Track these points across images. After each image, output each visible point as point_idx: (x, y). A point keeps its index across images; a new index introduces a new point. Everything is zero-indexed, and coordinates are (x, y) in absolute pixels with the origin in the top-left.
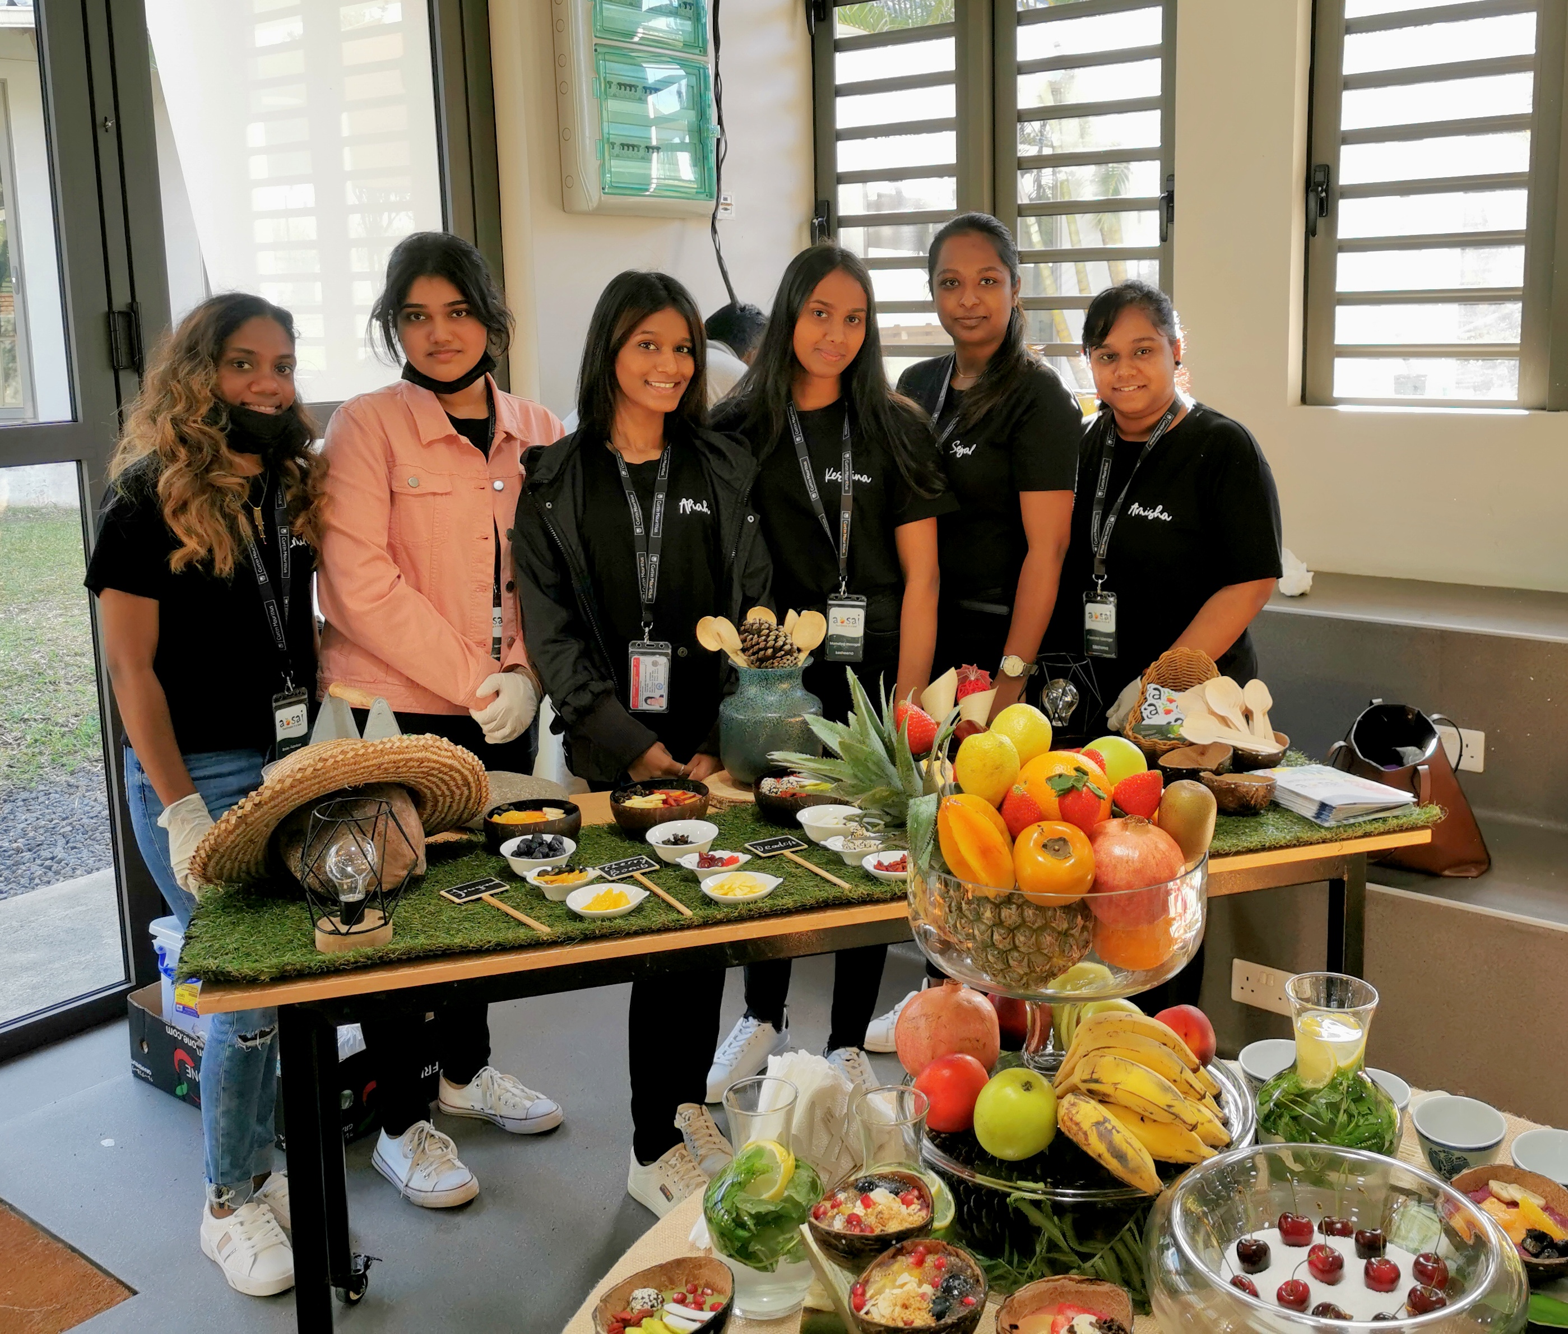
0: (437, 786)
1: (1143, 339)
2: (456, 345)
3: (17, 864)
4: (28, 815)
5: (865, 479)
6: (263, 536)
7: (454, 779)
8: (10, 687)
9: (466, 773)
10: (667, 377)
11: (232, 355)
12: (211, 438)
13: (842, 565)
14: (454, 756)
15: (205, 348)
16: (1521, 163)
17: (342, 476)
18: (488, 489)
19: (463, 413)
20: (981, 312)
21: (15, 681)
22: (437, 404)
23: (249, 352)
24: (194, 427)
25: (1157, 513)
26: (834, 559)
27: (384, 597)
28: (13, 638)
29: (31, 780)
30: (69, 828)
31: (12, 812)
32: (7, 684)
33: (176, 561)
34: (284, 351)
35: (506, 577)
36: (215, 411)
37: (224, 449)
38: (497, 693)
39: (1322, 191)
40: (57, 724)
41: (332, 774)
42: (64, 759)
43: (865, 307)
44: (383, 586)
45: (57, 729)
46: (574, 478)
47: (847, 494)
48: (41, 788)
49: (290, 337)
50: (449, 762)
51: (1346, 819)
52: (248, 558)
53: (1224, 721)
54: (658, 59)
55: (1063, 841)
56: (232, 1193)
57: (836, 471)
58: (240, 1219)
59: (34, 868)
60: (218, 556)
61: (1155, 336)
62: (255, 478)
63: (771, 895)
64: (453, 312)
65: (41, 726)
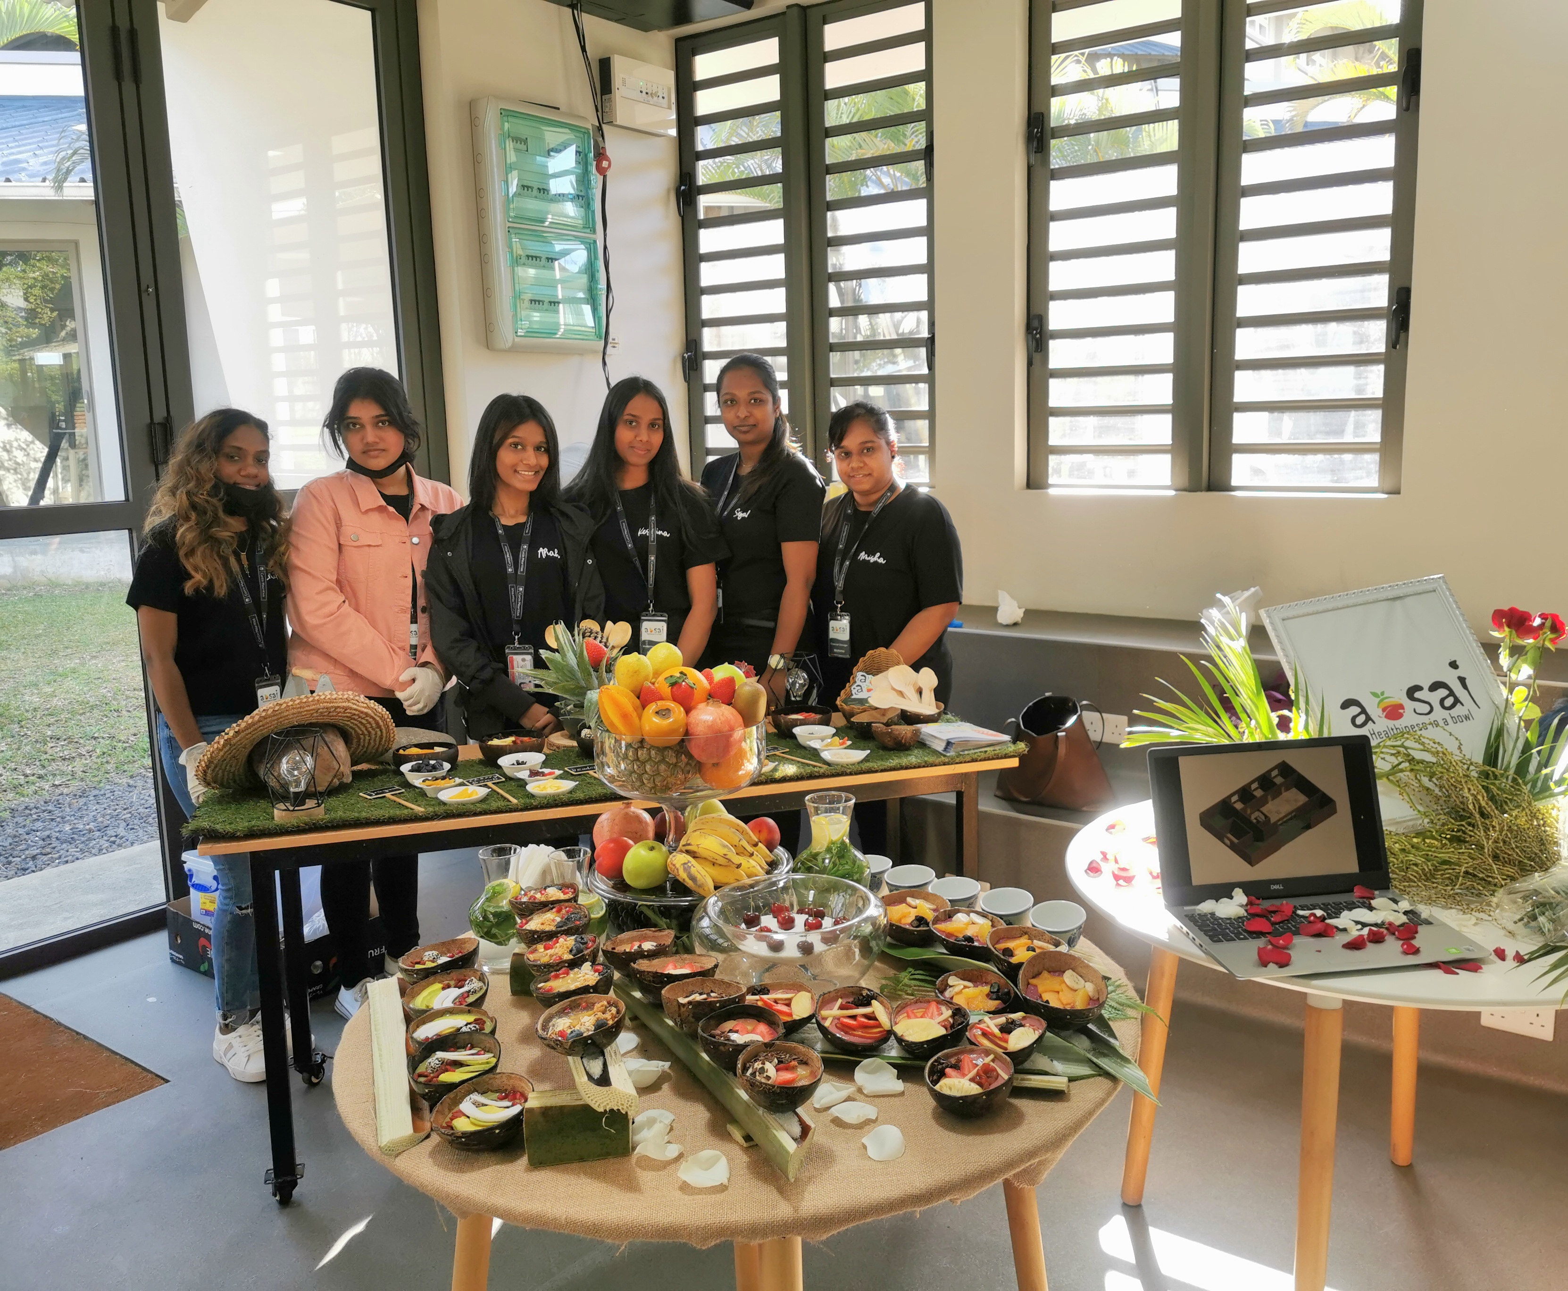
0: (359, 727)
1: (866, 442)
2: (381, 446)
3: (89, 840)
4: (97, 806)
5: (665, 534)
6: (248, 572)
7: (370, 723)
8: (84, 713)
9: (378, 719)
10: (530, 468)
11: (227, 450)
12: (213, 506)
13: (650, 593)
14: (368, 707)
15: (208, 445)
16: (1168, 315)
17: (302, 532)
18: (408, 544)
19: (390, 491)
20: (751, 421)
21: (88, 709)
22: (374, 487)
23: (239, 449)
24: (201, 498)
25: (877, 558)
26: (645, 587)
27: (332, 614)
28: (86, 677)
29: (100, 782)
30: (129, 815)
31: (85, 804)
32: (81, 711)
33: (188, 588)
34: (263, 449)
35: (421, 602)
36: (216, 487)
37: (221, 514)
38: (414, 680)
39: (1036, 334)
40: (120, 741)
41: (285, 714)
42: (126, 766)
43: (661, 417)
44: (333, 607)
45: (120, 744)
46: (466, 537)
47: (652, 544)
48: (108, 787)
49: (266, 439)
50: (366, 710)
51: (963, 751)
52: (237, 585)
53: (901, 694)
54: (561, 237)
55: (668, 710)
56: (234, 1017)
57: (646, 529)
58: (239, 1034)
59: (102, 842)
60: (217, 584)
61: (875, 439)
62: (241, 532)
63: (571, 792)
64: (377, 422)
65: (108, 742)
